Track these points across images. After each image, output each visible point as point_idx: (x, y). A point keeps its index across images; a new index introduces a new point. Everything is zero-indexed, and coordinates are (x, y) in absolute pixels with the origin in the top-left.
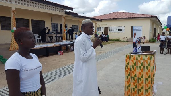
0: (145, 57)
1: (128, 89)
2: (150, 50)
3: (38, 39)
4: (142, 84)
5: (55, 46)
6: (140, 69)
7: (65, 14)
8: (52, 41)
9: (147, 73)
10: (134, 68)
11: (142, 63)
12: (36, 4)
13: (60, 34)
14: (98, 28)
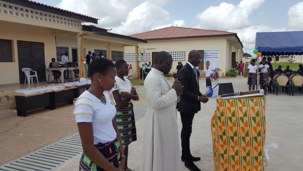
0: (251, 102)
1: (223, 158)
2: (233, 92)
3: (31, 77)
4: (248, 148)
5: (67, 89)
6: (243, 122)
7: (83, 30)
8: (58, 79)
9: (255, 129)
10: (233, 121)
11: (246, 112)
12: (27, 11)
13: (74, 67)
14: (142, 54)
